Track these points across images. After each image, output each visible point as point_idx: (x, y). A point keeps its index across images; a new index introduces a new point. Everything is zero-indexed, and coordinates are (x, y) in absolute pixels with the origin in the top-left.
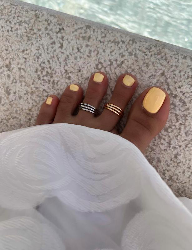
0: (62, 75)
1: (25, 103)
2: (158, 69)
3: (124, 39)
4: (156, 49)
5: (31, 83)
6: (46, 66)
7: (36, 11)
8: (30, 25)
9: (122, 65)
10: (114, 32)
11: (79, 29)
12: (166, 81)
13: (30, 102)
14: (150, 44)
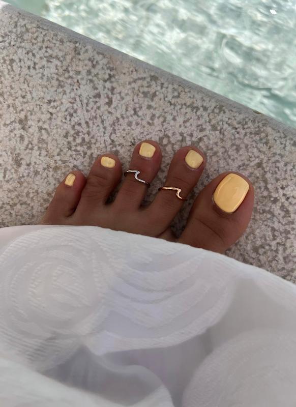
0: (106, 147)
1: (43, 183)
2: (253, 156)
3: (207, 103)
4: (254, 125)
5: (55, 153)
6: (82, 130)
7: (76, 42)
8: (64, 63)
9: (199, 143)
10: (192, 91)
11: (139, 79)
12: (263, 176)
13: (50, 181)
14: (246, 117)
